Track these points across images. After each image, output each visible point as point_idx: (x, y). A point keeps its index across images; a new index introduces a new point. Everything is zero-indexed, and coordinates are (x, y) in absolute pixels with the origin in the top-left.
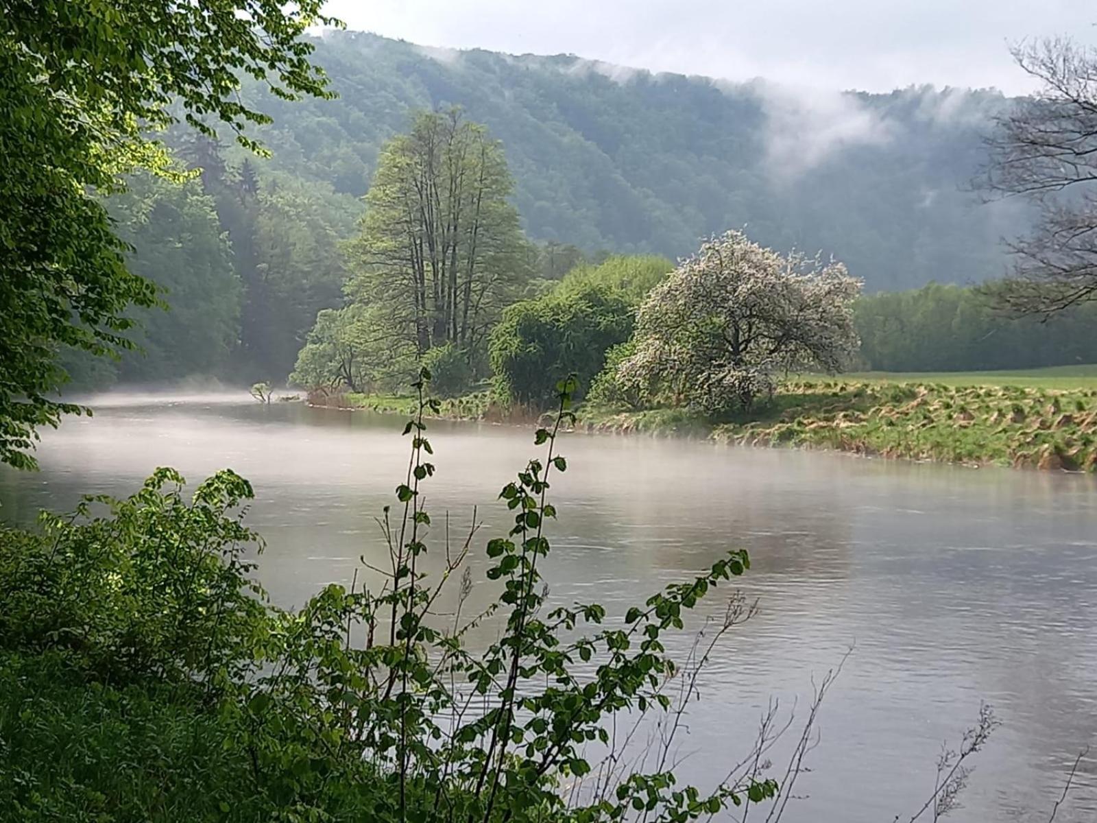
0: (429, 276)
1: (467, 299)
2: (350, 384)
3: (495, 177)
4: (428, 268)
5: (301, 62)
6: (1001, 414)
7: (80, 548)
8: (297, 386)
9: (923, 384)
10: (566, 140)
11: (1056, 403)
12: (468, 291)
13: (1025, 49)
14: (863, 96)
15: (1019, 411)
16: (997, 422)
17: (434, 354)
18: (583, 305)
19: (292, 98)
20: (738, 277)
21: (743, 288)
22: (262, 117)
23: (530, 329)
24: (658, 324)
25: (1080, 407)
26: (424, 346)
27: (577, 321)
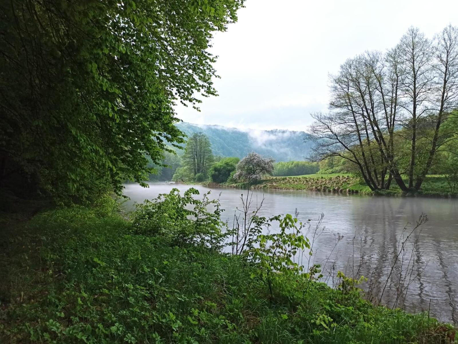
0: (196, 161)
1: (203, 165)
2: (182, 181)
3: (207, 144)
4: (196, 160)
5: (210, 87)
6: (304, 182)
7: (159, 208)
8: (173, 181)
9: (287, 177)
10: (217, 139)
11: (313, 179)
12: (203, 164)
13: (313, 114)
14: (266, 131)
15: (307, 181)
16: (303, 183)
17: (198, 175)
18: (225, 165)
19: (207, 96)
20: (254, 159)
21: (255, 161)
22: (200, 101)
23: (216, 169)
24: (240, 167)
25: (318, 180)
26: (195, 174)
27: (224, 168)
